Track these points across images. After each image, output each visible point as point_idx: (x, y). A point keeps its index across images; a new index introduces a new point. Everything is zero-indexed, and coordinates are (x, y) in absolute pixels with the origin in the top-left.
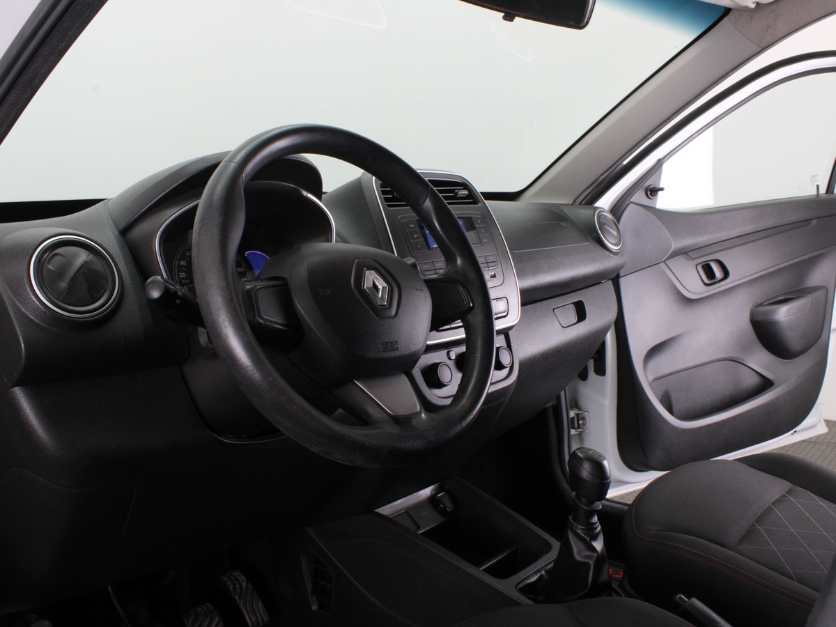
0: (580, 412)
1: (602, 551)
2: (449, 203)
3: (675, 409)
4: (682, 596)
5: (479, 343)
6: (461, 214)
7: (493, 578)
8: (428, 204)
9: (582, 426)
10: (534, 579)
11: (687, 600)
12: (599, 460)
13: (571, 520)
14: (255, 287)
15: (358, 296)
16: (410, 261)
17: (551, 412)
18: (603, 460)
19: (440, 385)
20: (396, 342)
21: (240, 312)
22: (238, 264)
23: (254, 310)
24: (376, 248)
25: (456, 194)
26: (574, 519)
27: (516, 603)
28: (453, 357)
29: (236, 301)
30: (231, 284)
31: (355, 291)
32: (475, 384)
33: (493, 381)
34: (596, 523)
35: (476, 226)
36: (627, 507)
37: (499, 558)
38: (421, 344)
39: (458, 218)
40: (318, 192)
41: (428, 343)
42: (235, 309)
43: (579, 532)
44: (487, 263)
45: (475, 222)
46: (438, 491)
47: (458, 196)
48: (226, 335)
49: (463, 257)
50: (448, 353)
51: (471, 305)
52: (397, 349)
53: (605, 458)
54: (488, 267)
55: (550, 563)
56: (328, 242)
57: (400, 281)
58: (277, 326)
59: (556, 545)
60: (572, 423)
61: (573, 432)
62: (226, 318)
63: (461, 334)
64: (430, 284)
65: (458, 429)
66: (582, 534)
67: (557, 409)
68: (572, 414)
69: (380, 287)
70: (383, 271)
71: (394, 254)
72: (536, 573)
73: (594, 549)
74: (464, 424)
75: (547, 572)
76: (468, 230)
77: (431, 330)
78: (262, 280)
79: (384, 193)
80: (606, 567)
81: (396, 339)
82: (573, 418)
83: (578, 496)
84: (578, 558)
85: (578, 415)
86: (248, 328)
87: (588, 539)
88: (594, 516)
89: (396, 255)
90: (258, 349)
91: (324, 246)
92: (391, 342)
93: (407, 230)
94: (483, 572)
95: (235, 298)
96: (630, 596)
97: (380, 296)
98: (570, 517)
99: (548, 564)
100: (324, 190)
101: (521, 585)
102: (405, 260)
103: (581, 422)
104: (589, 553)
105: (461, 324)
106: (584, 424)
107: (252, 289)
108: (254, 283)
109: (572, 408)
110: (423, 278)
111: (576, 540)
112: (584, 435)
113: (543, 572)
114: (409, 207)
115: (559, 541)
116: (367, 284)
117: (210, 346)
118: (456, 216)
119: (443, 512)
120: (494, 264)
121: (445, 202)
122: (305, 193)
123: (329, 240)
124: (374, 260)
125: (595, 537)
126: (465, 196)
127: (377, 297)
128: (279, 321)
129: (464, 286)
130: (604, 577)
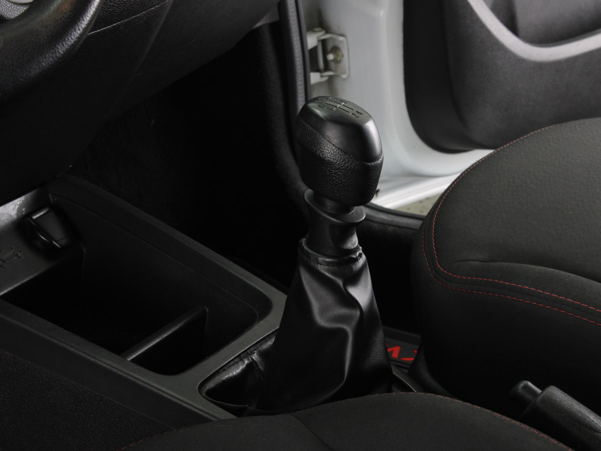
0: (327, 36)
1: (371, 305)
3: (522, 21)
4: (530, 384)
7: (151, 373)
9: (332, 65)
10: (236, 371)
11: (539, 391)
12: (358, 120)
13: (306, 248)
17: (267, 37)
18: (367, 121)
26: (309, 244)
27: (197, 419)
34: (356, 250)
36: (419, 223)
37: (165, 336)
43: (322, 269)
46: (33, 208)
53: (369, 117)
55: (268, 337)
59: (279, 299)
60: (312, 60)
61: (315, 78)
65: (47, 60)
66: (327, 274)
67: (280, 29)
68: (312, 41)
72: (240, 358)
73: (352, 303)
74: (62, 49)
75: (264, 355)
80: (379, 337)
82: (314, 51)
83: (317, 197)
84: (321, 321)
85: (324, 42)
87: (341, 283)
88: (352, 234)
94: (133, 365)
96: (427, 389)
98: (304, 241)
99: (265, 340)
101: (211, 385)
103: (331, 57)
104: (343, 311)
106: (337, 61)
109: (311, 29)
111: (316, 285)
112: (338, 84)
113: (255, 357)
115: (284, 292)
119: (47, 251)
125: (354, 279)
130: (377, 355)
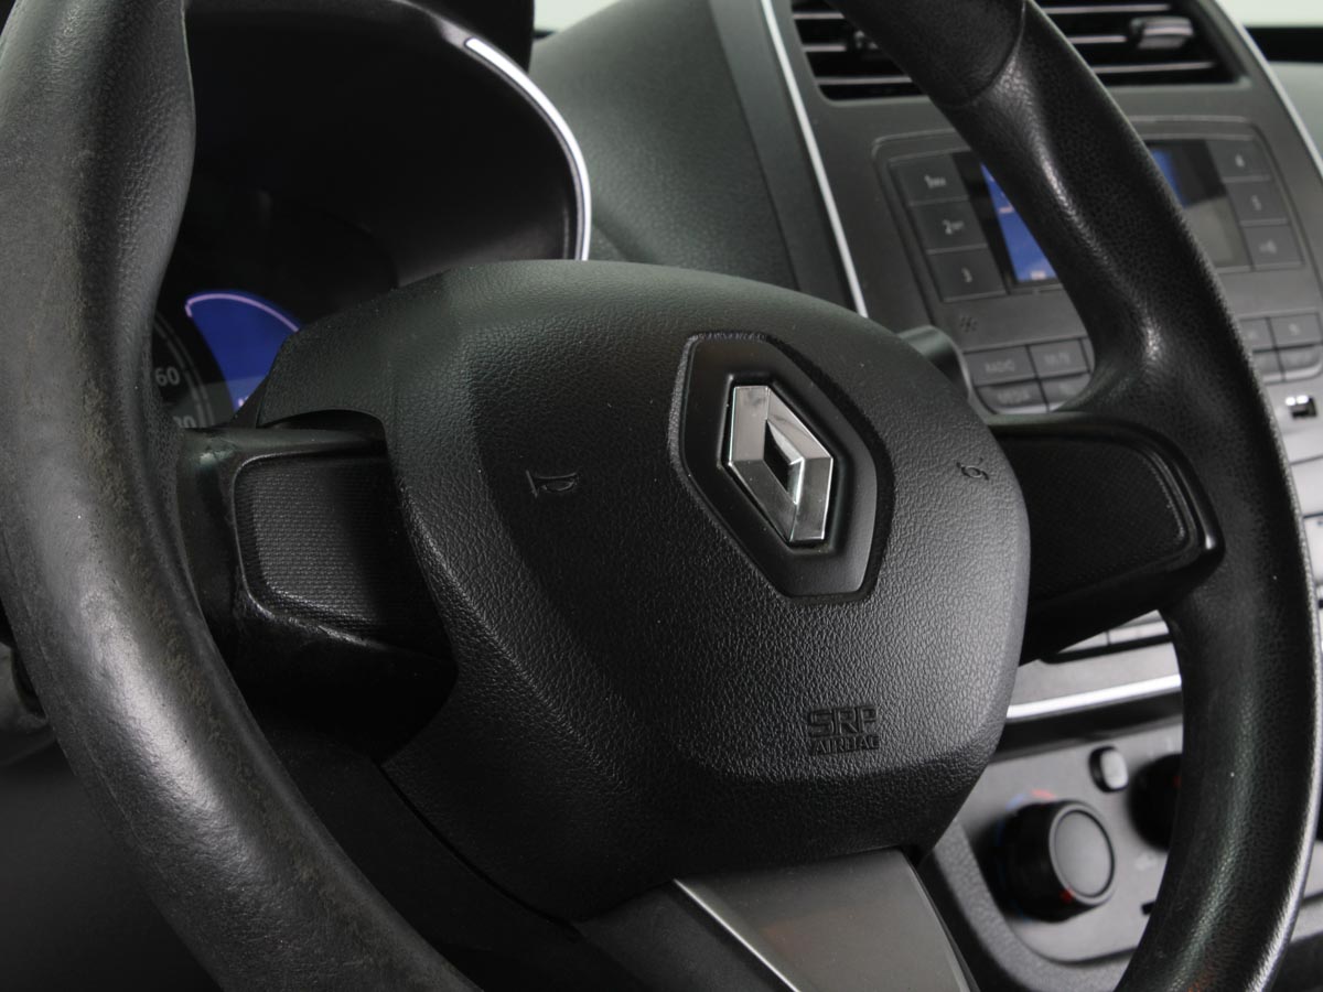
2: (1109, 80)
5: (1246, 720)
6: (1160, 127)
8: (1013, 84)
14: (240, 455)
15: (700, 501)
16: (928, 341)
19: (1058, 905)
20: (871, 712)
21: (171, 575)
22: (160, 357)
23: (233, 563)
24: (777, 283)
25: (1137, 35)
28: (1118, 774)
29: (152, 522)
30: (133, 445)
31: (685, 477)
32: (1229, 908)
33: (1310, 890)
35: (1226, 180)
38: (981, 720)
39: (1149, 144)
40: (517, 36)
41: (1016, 712)
42: (148, 558)
44: (1276, 349)
45: (1221, 167)
47: (1145, 44)
48: (106, 675)
49: (1170, 327)
50: (1095, 761)
51: (1209, 543)
52: (874, 742)
54: (1282, 369)
56: (557, 255)
57: (885, 435)
58: (334, 634)
62: (105, 597)
63: (1160, 674)
64: (1017, 443)
69: (797, 460)
70: (810, 387)
71: (851, 305)
76: (1191, 199)
77: (1025, 659)
78: (268, 426)
79: (808, 32)
81: (868, 697)
86: (205, 644)
89: (863, 311)
90: (251, 739)
91: (539, 274)
92: (846, 712)
93: (912, 204)
95: (148, 508)
97: (797, 500)
100: (541, 20)
102: (904, 335)
105: (1161, 628)
107: (227, 465)
108: (230, 440)
110: (989, 420)
114: (925, 100)
116: (743, 447)
117: (28, 720)
118: (1139, 137)
120: (1307, 355)
121: (1093, 71)
122: (456, 35)
123: (562, 246)
124: (769, 339)
126: (1176, 43)
127: (781, 503)
128: (343, 613)
129: (1174, 456)
